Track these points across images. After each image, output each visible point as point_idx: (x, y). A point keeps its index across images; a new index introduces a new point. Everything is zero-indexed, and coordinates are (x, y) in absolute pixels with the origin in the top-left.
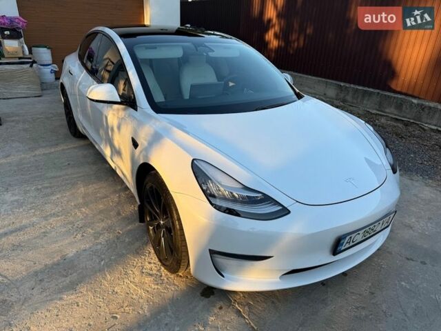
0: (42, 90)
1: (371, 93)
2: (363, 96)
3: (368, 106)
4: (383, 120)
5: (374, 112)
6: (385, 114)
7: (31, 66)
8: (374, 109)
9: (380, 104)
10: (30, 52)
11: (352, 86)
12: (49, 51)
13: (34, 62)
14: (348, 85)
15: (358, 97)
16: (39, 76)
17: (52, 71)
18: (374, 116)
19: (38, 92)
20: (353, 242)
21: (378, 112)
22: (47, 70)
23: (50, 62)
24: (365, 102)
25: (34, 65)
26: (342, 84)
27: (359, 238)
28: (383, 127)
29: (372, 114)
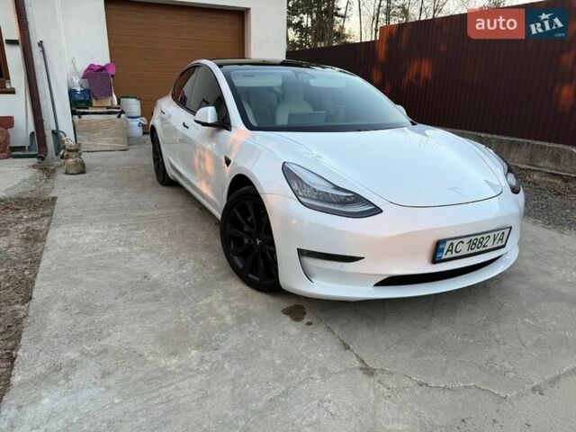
0: (129, 145)
1: (519, 145)
2: (510, 148)
3: (517, 160)
4: (536, 177)
5: (525, 166)
6: (538, 169)
7: (119, 116)
8: (523, 164)
9: (532, 157)
10: (119, 103)
11: (495, 136)
12: (138, 102)
13: (123, 112)
14: (489, 136)
15: (503, 149)
16: (127, 128)
17: (140, 125)
18: (524, 172)
19: (124, 146)
20: (456, 252)
21: (529, 167)
22: (135, 123)
23: (139, 114)
24: (512, 155)
25: (123, 116)
26: (483, 135)
27: (464, 249)
28: (534, 184)
29: (521, 169)
